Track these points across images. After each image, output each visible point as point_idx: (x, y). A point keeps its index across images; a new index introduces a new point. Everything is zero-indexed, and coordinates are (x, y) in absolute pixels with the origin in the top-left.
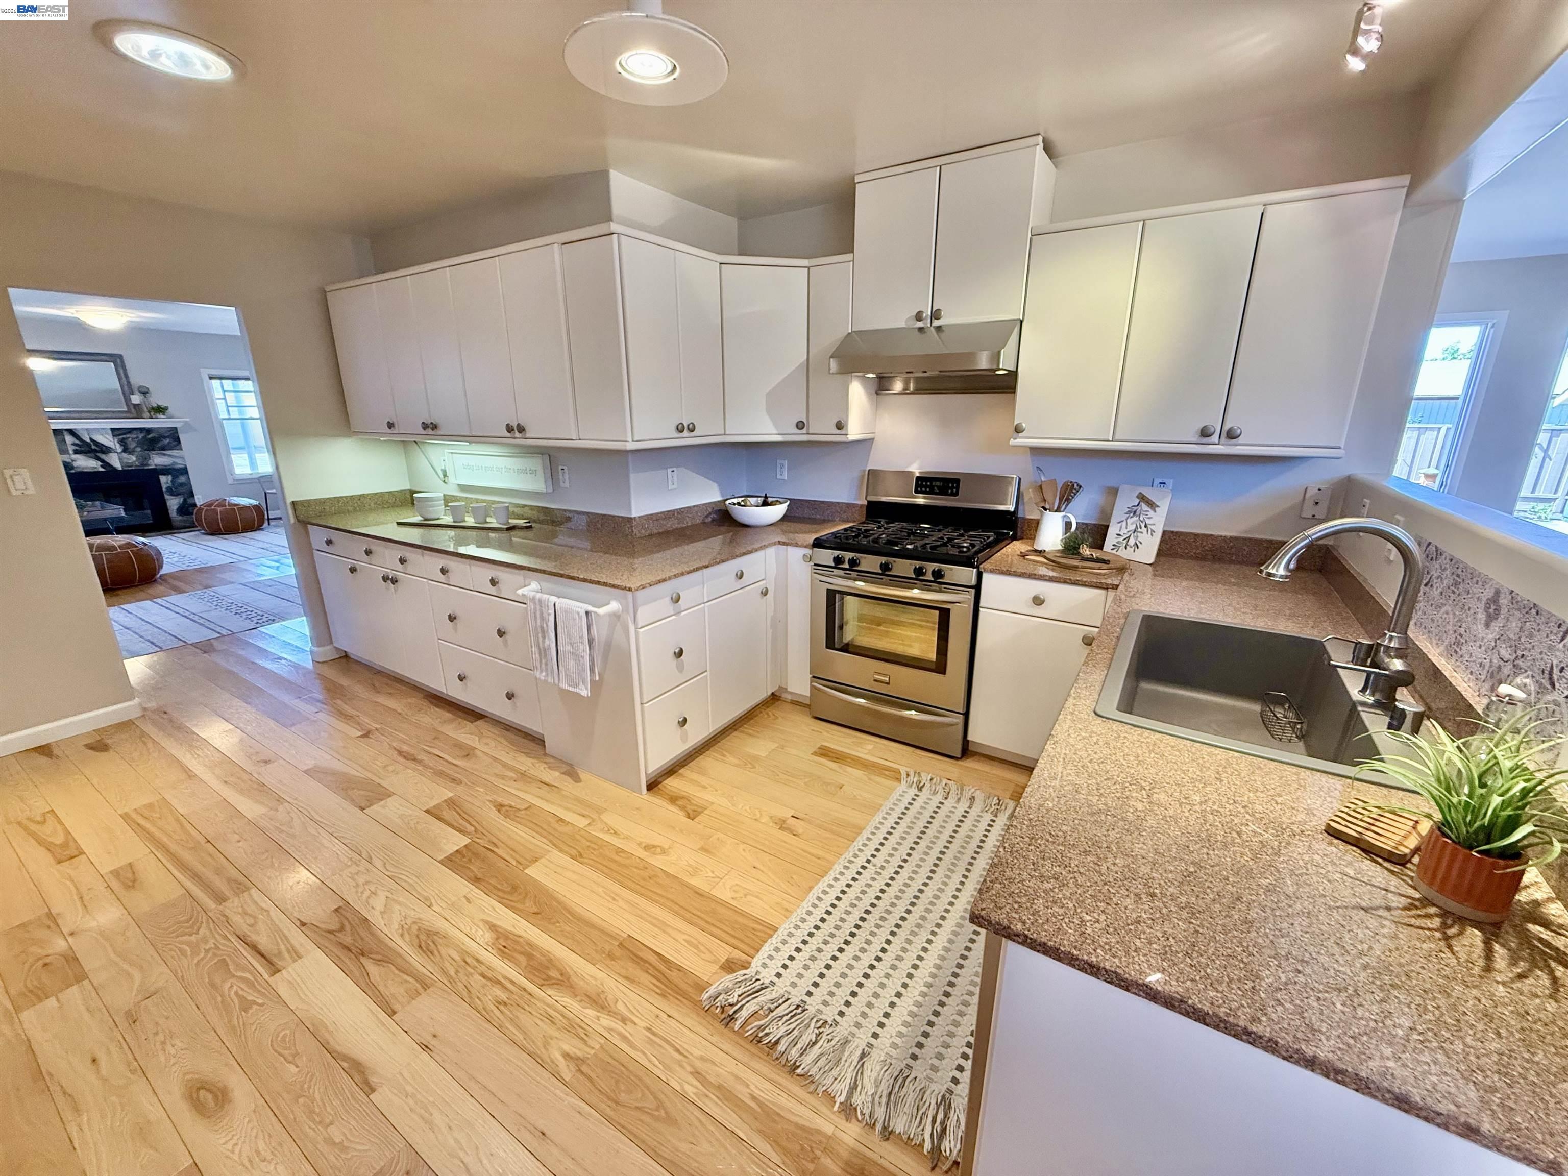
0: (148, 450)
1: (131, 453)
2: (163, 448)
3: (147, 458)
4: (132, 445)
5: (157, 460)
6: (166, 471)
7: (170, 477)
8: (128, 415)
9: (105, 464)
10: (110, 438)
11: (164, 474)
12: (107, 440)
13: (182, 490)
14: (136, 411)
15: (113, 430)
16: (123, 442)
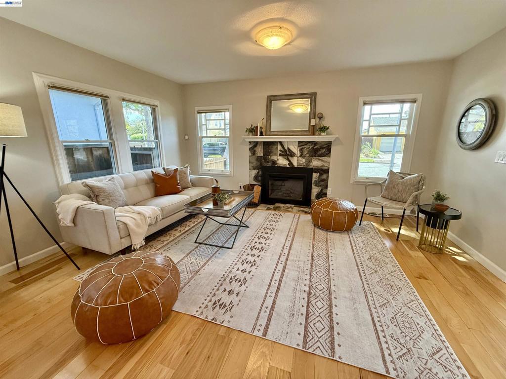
0: (312, 156)
1: (303, 157)
2: (321, 155)
3: (310, 161)
4: (305, 152)
5: (316, 163)
6: (316, 170)
7: (318, 174)
8: (308, 133)
9: (291, 163)
10: (296, 147)
11: (316, 172)
12: (295, 149)
13: (322, 183)
14: (313, 130)
15: (299, 142)
16: (301, 151)
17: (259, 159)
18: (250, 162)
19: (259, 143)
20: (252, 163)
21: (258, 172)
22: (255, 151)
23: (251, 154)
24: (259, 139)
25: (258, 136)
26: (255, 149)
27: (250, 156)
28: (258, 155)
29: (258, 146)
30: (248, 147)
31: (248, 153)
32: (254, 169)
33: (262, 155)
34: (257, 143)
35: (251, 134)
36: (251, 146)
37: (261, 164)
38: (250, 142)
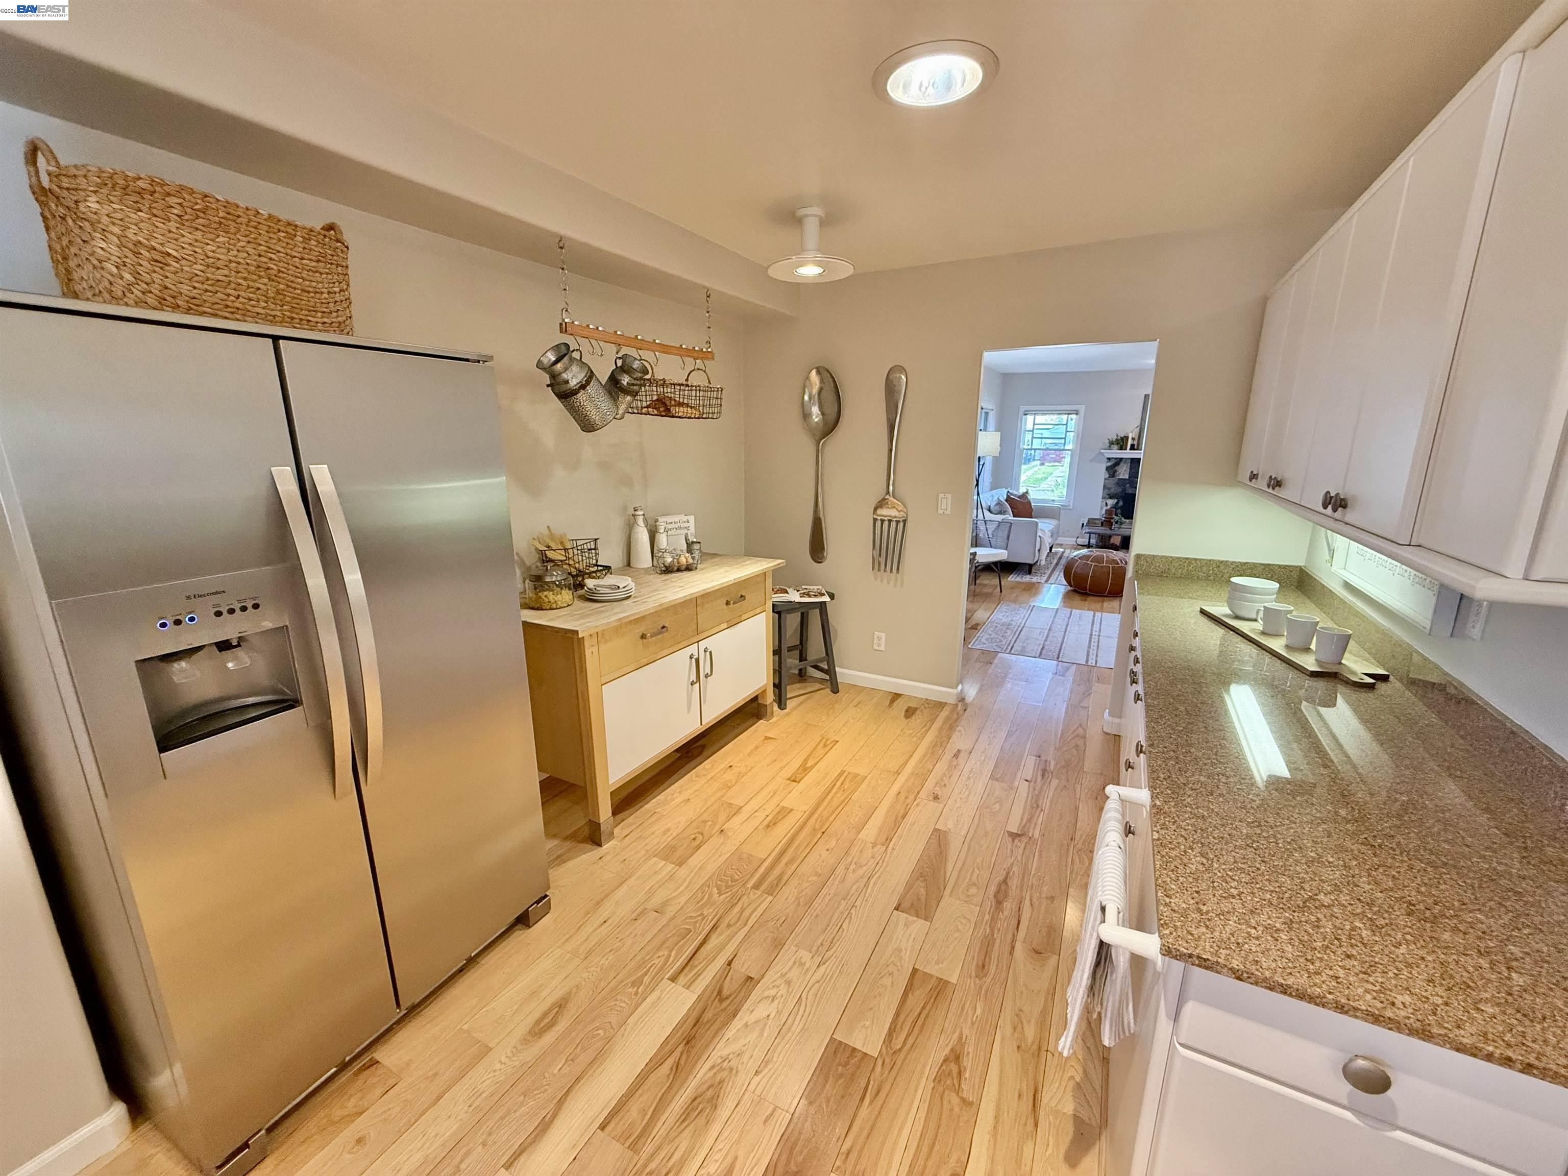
17: (1122, 482)
18: (1105, 487)
19: (1124, 460)
20: (1109, 489)
21: (1117, 503)
22: (1116, 471)
23: (1108, 476)
24: (1128, 454)
25: (1128, 451)
26: (1117, 468)
27: (1105, 479)
28: (1121, 477)
29: (1122, 464)
30: (1103, 466)
31: (1102, 474)
32: (1111, 498)
33: (1127, 477)
34: (1121, 459)
35: (1116, 447)
36: (1109, 464)
37: (1124, 490)
38: (1109, 459)
